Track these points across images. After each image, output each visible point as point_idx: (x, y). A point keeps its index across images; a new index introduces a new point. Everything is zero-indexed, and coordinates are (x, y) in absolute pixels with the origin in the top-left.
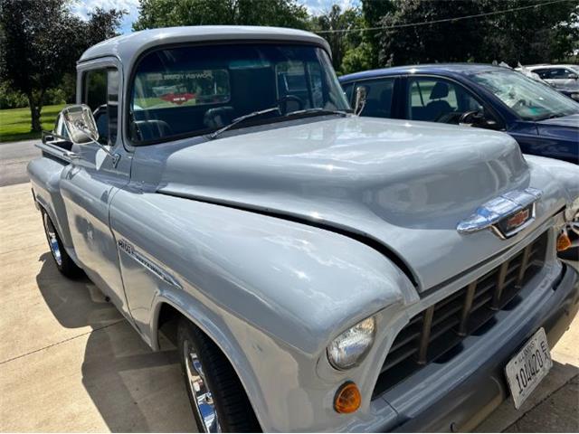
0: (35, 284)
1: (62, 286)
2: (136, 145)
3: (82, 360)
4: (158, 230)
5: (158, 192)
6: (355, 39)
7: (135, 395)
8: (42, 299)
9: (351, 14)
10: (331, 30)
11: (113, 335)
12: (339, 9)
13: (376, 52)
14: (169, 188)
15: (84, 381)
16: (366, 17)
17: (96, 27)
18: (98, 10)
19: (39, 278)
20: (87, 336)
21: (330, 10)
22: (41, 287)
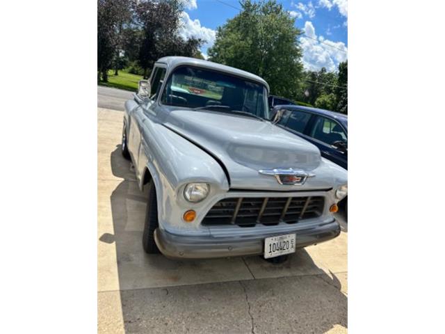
0: (110, 155)
1: (120, 160)
2: (163, 104)
3: (114, 189)
4: (161, 147)
5: (163, 125)
6: (329, 90)
7: (128, 208)
8: (110, 162)
9: (331, 75)
10: (317, 81)
11: (131, 185)
12: (325, 71)
13: (338, 101)
14: (167, 124)
15: (111, 197)
16: (339, 79)
17: (188, 45)
18: (193, 37)
19: (113, 153)
20: (120, 182)
21: (320, 70)
22: (112, 157)
